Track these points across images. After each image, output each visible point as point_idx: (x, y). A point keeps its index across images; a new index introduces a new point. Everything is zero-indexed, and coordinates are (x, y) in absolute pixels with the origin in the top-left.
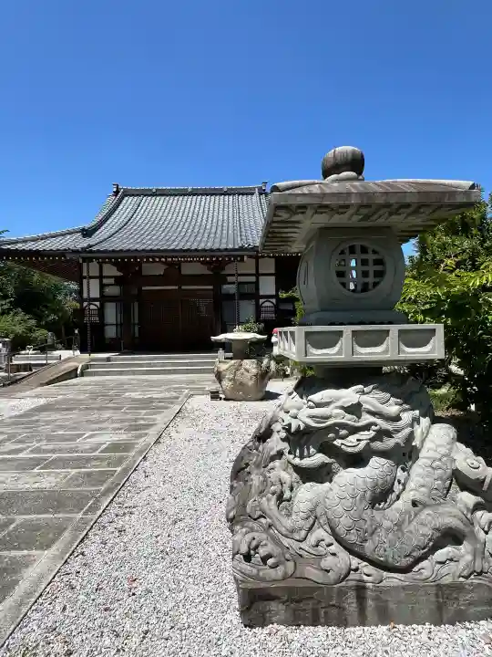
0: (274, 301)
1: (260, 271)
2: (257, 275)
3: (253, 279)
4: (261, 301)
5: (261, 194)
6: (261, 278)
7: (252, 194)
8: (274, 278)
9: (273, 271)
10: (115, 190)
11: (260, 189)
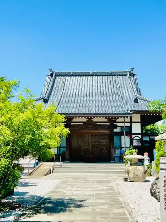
0: (140, 136)
1: (133, 121)
2: (131, 122)
3: (129, 125)
4: (133, 136)
5: (130, 75)
6: (133, 124)
7: (126, 75)
8: (140, 124)
9: (140, 121)
10: (51, 73)
11: (130, 72)
